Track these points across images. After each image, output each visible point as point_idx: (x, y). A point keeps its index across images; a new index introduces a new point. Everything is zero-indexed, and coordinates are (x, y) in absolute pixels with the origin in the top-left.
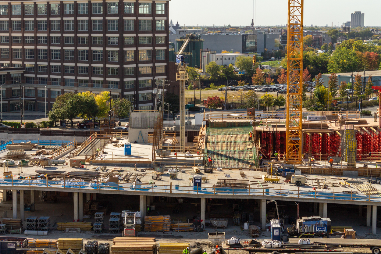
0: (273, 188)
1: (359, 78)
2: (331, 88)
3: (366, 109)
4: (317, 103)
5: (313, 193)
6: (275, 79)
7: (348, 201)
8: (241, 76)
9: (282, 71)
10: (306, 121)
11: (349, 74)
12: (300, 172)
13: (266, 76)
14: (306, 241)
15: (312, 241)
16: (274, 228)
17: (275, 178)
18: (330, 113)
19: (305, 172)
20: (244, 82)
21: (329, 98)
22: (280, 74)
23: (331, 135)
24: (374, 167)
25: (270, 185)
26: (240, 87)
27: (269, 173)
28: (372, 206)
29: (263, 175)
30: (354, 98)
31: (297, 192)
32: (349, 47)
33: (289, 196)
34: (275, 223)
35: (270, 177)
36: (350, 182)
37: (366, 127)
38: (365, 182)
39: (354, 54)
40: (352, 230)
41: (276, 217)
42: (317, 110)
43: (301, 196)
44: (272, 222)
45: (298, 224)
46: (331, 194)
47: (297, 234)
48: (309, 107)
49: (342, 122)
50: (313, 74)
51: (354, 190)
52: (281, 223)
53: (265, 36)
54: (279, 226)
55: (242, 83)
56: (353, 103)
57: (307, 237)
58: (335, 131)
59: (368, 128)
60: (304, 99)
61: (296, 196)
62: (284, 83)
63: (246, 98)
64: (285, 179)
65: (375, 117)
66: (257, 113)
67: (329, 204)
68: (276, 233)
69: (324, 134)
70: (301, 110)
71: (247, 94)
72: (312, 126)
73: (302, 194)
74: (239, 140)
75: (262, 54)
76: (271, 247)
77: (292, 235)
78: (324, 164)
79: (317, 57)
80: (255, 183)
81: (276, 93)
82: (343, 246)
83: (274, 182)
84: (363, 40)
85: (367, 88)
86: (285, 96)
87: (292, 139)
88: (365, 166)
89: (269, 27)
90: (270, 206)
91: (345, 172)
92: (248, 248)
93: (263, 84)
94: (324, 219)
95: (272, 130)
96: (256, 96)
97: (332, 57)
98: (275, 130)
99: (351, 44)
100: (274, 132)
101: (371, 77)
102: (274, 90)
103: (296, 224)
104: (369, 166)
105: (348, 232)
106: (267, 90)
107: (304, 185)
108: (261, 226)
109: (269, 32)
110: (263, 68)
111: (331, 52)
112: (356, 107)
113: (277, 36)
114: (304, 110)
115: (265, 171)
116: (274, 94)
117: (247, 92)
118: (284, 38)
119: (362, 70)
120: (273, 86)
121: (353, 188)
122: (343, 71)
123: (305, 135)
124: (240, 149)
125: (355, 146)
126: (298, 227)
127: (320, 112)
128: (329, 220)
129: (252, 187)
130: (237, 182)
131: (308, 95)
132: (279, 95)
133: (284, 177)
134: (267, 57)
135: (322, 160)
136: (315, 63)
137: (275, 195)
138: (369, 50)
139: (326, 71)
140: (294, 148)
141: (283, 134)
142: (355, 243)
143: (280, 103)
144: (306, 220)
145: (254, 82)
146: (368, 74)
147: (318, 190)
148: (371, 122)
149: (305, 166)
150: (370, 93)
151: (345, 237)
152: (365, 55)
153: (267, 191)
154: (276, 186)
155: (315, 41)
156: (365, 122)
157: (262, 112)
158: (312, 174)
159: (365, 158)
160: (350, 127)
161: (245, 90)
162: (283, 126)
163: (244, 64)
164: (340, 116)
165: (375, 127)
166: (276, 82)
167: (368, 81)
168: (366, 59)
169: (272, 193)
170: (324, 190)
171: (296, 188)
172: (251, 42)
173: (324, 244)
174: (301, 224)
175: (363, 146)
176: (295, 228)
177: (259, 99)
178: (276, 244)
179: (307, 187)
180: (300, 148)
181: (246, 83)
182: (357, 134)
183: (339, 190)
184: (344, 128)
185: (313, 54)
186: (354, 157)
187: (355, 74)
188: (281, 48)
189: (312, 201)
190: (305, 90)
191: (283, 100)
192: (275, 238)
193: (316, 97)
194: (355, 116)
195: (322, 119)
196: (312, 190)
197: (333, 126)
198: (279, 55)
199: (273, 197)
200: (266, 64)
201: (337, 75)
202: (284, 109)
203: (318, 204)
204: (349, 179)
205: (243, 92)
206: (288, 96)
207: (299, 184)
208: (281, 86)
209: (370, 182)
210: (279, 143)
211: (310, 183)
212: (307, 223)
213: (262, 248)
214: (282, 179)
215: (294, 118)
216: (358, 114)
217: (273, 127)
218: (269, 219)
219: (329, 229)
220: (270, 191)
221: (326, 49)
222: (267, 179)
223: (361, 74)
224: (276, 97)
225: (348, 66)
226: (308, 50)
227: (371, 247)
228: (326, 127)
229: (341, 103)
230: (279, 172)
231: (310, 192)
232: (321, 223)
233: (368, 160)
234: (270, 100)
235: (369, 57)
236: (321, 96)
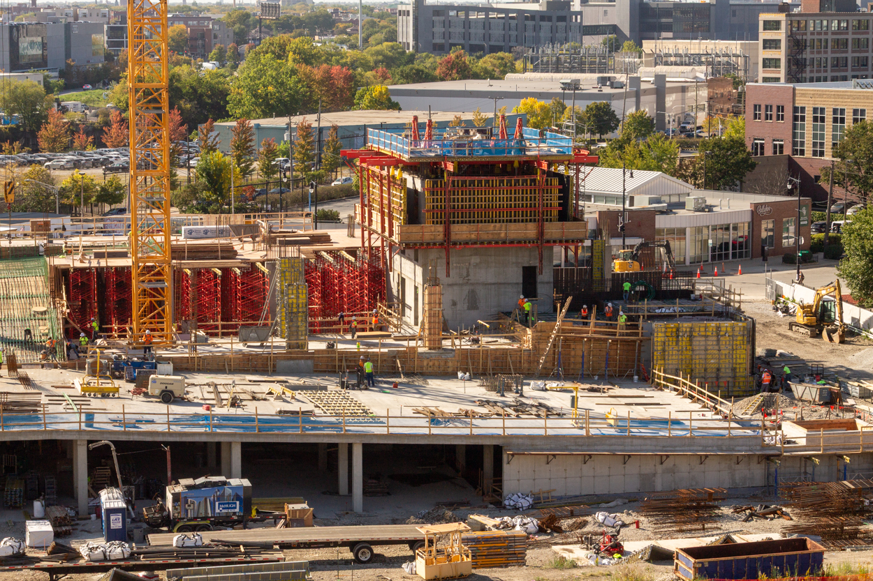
0: (104, 411)
1: (307, 130)
2: (239, 158)
3: (326, 208)
4: (205, 194)
5: (206, 417)
6: (97, 135)
7: (292, 435)
8: (11, 129)
9: (114, 115)
10: (181, 240)
11: (281, 122)
12: (170, 367)
13: (73, 129)
14: (192, 538)
15: (207, 537)
16: (110, 511)
17: (108, 384)
18: (239, 219)
19: (182, 367)
20: (17, 144)
21: (235, 182)
22: (107, 124)
23: (243, 274)
24: (352, 348)
25: (96, 404)
26: (9, 158)
27: (93, 373)
28: (350, 446)
29: (77, 380)
30: (296, 181)
31: (165, 419)
32: (281, 54)
33: (145, 428)
34: (111, 499)
35: (96, 382)
36: (294, 388)
37: (329, 252)
38: (332, 386)
39: (294, 72)
40: (305, 506)
41: (113, 483)
42: (205, 211)
43: (175, 428)
44: (104, 495)
45: (169, 497)
46: (249, 419)
47: (169, 523)
48: (184, 204)
49: (270, 241)
50: (191, 122)
51: (305, 408)
52: (127, 497)
53: (68, 27)
54: (121, 504)
55: (13, 148)
56: (294, 192)
57: (193, 528)
58: (253, 264)
59: (334, 253)
60: (174, 185)
61: (162, 428)
62: (121, 144)
63: (25, 185)
64: (132, 386)
65: (351, 226)
66: (56, 222)
67: (244, 445)
68: (116, 523)
69: (226, 271)
70: (167, 213)
71: (26, 175)
72: (196, 252)
73: (177, 422)
74: (14, 293)
75: (62, 74)
76: (105, 559)
77: (155, 527)
78: (229, 345)
79: (199, 81)
80: (57, 399)
81: (100, 171)
82: (284, 546)
83: (105, 395)
84: (312, 35)
85: (327, 154)
86: (123, 179)
87: (147, 286)
88: (331, 346)
89: (77, 6)
90: (98, 456)
91: (282, 364)
92: (45, 564)
93: (66, 149)
94: (235, 482)
95: (94, 264)
96: (50, 180)
97: (238, 81)
98: (103, 263)
99: (282, 47)
100: (100, 270)
101: (335, 128)
102: (96, 164)
103: (164, 497)
104: (340, 347)
105: (294, 511)
106: (76, 165)
107: (182, 401)
108: (75, 508)
109: (76, 17)
110: (64, 110)
111: (235, 67)
112: (302, 202)
113: (97, 28)
114: (175, 213)
115: (82, 368)
116: (96, 176)
117: (27, 170)
118: (117, 33)
119: (313, 111)
120: (93, 153)
121: (304, 403)
122: (266, 115)
123: (178, 275)
124: (17, 314)
125: (303, 298)
126: (169, 504)
127: (213, 217)
128: (246, 482)
129: (51, 409)
130: (11, 398)
131: (182, 174)
132: (110, 176)
133: (131, 381)
134: (74, 80)
135: (224, 335)
136: (195, 94)
137: (110, 427)
138: (328, 60)
139: (224, 115)
140: (152, 308)
141: (123, 273)
142: (313, 538)
143: (110, 196)
144: (189, 487)
145: (43, 144)
146: (331, 119)
147: (217, 411)
148: (340, 238)
149: (181, 351)
150: (333, 167)
151: (286, 525)
152: (318, 73)
153: (90, 417)
154: (112, 405)
155: (193, 39)
156: (326, 239)
157: (67, 220)
158: (200, 371)
159: (328, 328)
160: (291, 252)
161: (21, 165)
162: (123, 255)
163: (16, 99)
164: (263, 224)
165: (352, 251)
166: (99, 144)
167: (327, 137)
168: (321, 83)
169: (102, 423)
170: (233, 411)
171: (162, 408)
172: (32, 44)
173: (237, 545)
174: (176, 497)
175: (325, 296)
176: (163, 508)
177: (58, 186)
178: (117, 550)
179: (189, 403)
180: (168, 307)
181: (22, 148)
182: (308, 269)
183: (270, 408)
184: (274, 254)
185: (190, 74)
186: (303, 327)
187: (297, 120)
188: (109, 57)
189: (204, 439)
190: (173, 164)
191: (119, 188)
192: (112, 536)
193: (204, 180)
194: (301, 224)
195: (221, 233)
196: (201, 410)
197: (249, 251)
198: (105, 76)
199: (103, 432)
200: (72, 99)
201: (253, 123)
202: (122, 211)
203: (218, 444)
204: (293, 380)
205: (16, 170)
206: (134, 178)
207: (168, 397)
208: (113, 154)
209: (343, 385)
210: (113, 298)
211: (195, 394)
212: (194, 493)
213: (82, 562)
214: (125, 386)
215: (151, 233)
216: (308, 220)
217: (99, 256)
218: (96, 488)
219: (247, 506)
220: (97, 418)
221: (221, 59)
222: (87, 389)
223: (311, 119)
224: (102, 182)
225: (280, 100)
226: (178, 63)
227: (352, 545)
228: (229, 253)
229: (265, 192)
230: (116, 369)
231: (196, 416)
232: (228, 491)
233: (337, 331)
234: (86, 189)
235: (328, 80)
236: (215, 178)
